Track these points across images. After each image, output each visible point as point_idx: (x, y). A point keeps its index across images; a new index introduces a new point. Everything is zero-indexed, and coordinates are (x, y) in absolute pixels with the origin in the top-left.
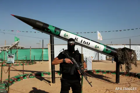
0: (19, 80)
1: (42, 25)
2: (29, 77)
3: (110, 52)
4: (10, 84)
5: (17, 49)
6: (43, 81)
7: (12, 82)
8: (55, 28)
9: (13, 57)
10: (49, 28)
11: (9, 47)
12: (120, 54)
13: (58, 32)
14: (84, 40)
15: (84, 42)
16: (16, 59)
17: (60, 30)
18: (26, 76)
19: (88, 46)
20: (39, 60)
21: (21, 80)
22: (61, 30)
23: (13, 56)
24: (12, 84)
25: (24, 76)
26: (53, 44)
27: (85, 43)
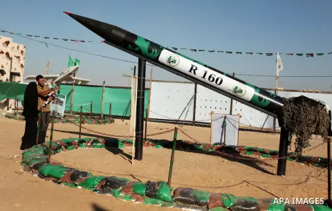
0: (70, 147)
1: (123, 36)
2: (92, 145)
3: (267, 103)
4: (52, 152)
5: (72, 84)
6: (118, 156)
7: (57, 149)
8: (149, 43)
9: (61, 103)
10: (137, 42)
11: (54, 78)
12: (288, 111)
13: (154, 53)
14: (210, 72)
15: (210, 77)
16: (69, 109)
17: (160, 49)
18: (85, 142)
19: (220, 87)
20: (122, 115)
21: (73, 148)
22: (162, 48)
23: (62, 99)
24: (57, 152)
25: (82, 142)
26: (144, 76)
27: (211, 79)
